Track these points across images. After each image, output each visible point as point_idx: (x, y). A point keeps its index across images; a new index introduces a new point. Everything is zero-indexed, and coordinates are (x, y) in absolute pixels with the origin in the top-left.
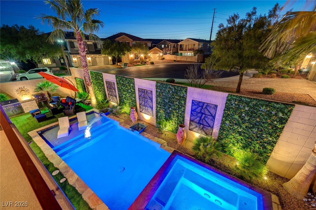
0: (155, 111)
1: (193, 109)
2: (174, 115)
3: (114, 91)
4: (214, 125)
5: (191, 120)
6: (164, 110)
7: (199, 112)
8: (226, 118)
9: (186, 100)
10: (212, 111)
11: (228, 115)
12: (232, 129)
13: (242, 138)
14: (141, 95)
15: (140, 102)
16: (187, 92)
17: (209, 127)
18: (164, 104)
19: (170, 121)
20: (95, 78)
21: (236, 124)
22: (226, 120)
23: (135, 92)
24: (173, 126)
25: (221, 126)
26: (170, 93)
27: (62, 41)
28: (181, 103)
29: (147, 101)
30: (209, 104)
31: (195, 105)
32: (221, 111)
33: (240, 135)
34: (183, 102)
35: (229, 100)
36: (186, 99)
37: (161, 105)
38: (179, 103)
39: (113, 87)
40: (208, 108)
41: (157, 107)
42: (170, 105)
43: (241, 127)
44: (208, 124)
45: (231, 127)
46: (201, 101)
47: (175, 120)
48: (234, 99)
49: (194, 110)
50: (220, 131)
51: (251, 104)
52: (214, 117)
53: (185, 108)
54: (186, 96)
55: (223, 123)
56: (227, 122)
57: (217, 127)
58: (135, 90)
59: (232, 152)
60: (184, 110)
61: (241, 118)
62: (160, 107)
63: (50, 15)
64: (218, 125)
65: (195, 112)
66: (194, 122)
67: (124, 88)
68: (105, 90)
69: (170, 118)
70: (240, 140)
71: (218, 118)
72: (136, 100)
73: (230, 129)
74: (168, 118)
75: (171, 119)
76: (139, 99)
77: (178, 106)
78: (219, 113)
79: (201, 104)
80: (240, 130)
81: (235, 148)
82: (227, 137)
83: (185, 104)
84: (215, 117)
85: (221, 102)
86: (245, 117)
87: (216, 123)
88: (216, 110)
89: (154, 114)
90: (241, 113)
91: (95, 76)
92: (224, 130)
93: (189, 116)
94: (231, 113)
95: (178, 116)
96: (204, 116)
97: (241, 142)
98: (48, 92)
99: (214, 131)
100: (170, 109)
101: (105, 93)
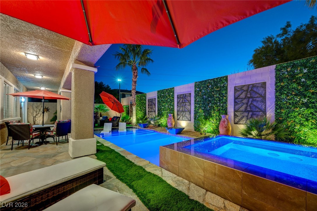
0: (194, 112)
1: (236, 97)
2: (214, 110)
3: (154, 106)
4: (267, 107)
5: (235, 111)
6: (203, 108)
7: (244, 97)
8: (280, 93)
9: (227, 89)
10: (261, 91)
11: (282, 87)
12: (293, 103)
13: (312, 110)
14: (179, 102)
15: (178, 109)
16: (227, 80)
17: (260, 112)
18: (203, 102)
19: (210, 119)
20: (139, 100)
21: (296, 95)
22: (281, 94)
23: (173, 100)
24: (213, 124)
25: (276, 105)
26: (209, 88)
27: (121, 80)
28: (222, 94)
29: (185, 105)
30: (255, 84)
31: (238, 91)
32: (271, 88)
33: (308, 107)
34: (224, 92)
35: (279, 70)
36: (227, 87)
37: (199, 104)
38: (219, 94)
39: (154, 103)
40: (255, 89)
41: (195, 107)
42: (209, 101)
43: (305, 96)
44: (258, 108)
45: (291, 101)
46: (245, 85)
47: (216, 116)
48: (284, 67)
49: (238, 97)
50: (276, 111)
51: (309, 63)
52: (264, 97)
53: (227, 98)
54: (227, 85)
55: (277, 99)
56: (283, 96)
57: (271, 108)
58: (174, 98)
59: (302, 138)
60: (226, 100)
61: (301, 85)
62: (199, 107)
63: (118, 64)
64: (271, 105)
65: (239, 99)
66: (239, 112)
67: (164, 100)
68: (146, 109)
69: (210, 115)
70: (311, 115)
71: (270, 96)
72: (174, 108)
73: (290, 104)
74: (208, 116)
75: (212, 117)
76: (177, 105)
77: (219, 98)
78: (269, 91)
79: (245, 88)
80: (305, 101)
81: (306, 129)
82: (288, 117)
83: (226, 93)
84: (266, 97)
85: (269, 77)
86: (306, 82)
87: (268, 103)
88: (266, 88)
89: (192, 117)
90: (300, 78)
91: (140, 98)
92: (281, 108)
93: (233, 106)
94: (286, 83)
95: (219, 110)
96: (251, 100)
97: (313, 118)
98: (101, 113)
99: (268, 116)
100: (210, 105)
101: (146, 111)
